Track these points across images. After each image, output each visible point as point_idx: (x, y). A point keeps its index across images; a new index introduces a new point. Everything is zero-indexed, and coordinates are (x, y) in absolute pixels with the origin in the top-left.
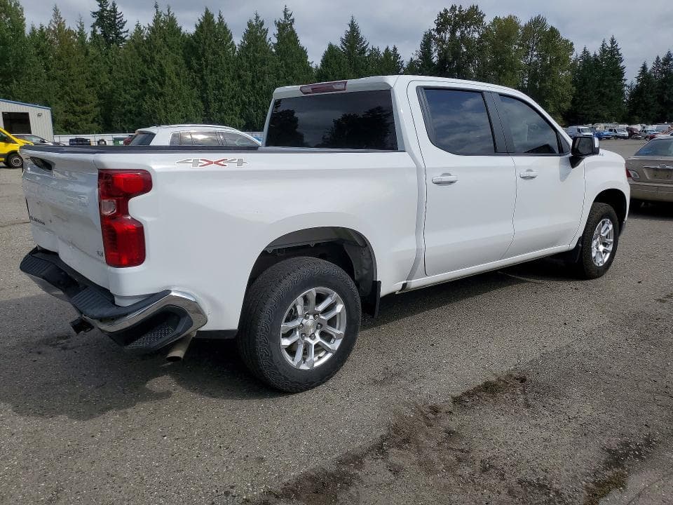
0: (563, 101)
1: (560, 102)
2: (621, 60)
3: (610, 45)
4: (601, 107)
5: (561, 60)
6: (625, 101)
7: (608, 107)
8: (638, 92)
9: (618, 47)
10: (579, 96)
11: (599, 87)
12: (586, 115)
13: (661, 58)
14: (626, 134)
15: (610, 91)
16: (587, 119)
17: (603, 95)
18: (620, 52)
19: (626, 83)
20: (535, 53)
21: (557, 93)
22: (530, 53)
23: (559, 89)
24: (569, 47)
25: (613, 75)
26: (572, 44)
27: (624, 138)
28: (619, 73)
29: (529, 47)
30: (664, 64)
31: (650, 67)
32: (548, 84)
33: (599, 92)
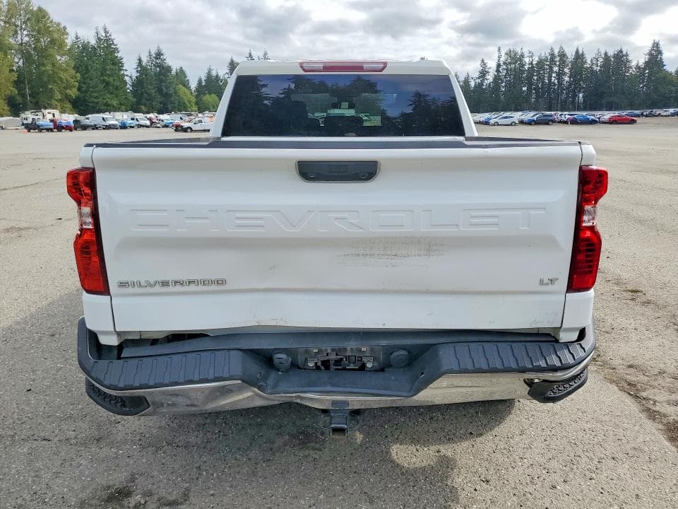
0: (68, 87)
1: (66, 88)
2: (116, 50)
3: (104, 35)
4: (108, 95)
5: (57, 43)
6: (128, 91)
7: (117, 96)
8: (139, 83)
9: (112, 37)
10: (84, 83)
11: (102, 75)
12: (97, 103)
13: (153, 53)
14: (148, 123)
15: (114, 80)
16: (98, 108)
17: (108, 84)
18: (115, 42)
19: (126, 73)
20: (25, 32)
21: (61, 79)
22: (19, 32)
23: (62, 75)
24: (64, 32)
25: (113, 64)
26: (65, 28)
27: (147, 127)
28: (118, 64)
29: (17, 26)
30: (156, 58)
31: (145, 60)
32: (49, 67)
33: (104, 80)
